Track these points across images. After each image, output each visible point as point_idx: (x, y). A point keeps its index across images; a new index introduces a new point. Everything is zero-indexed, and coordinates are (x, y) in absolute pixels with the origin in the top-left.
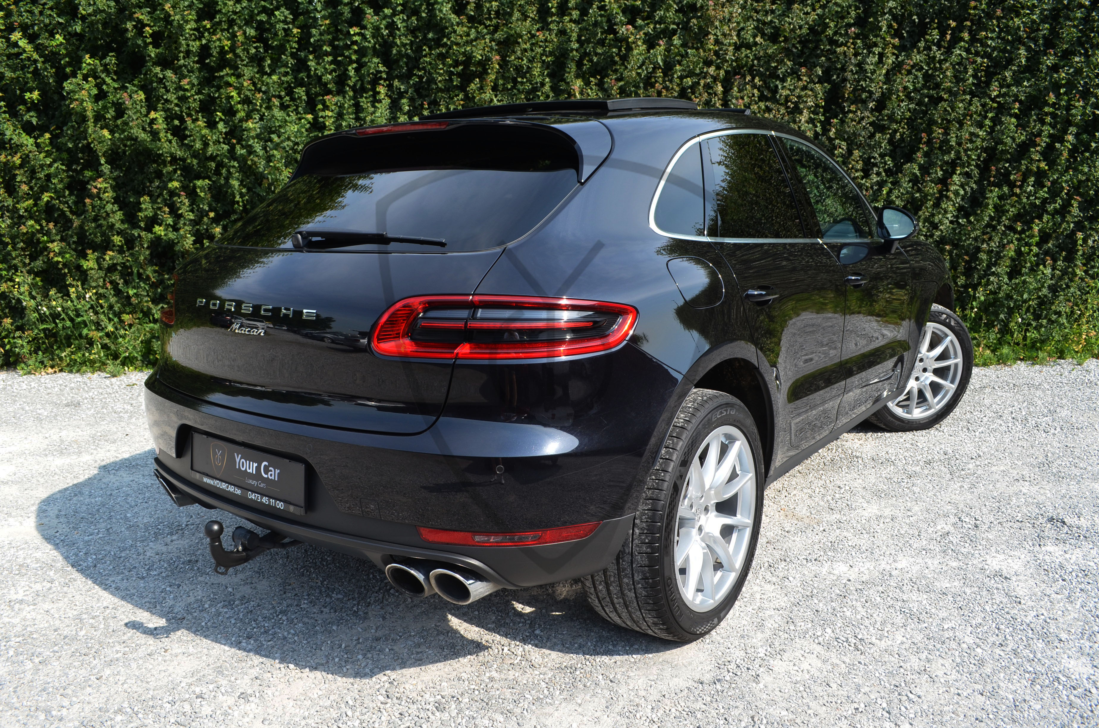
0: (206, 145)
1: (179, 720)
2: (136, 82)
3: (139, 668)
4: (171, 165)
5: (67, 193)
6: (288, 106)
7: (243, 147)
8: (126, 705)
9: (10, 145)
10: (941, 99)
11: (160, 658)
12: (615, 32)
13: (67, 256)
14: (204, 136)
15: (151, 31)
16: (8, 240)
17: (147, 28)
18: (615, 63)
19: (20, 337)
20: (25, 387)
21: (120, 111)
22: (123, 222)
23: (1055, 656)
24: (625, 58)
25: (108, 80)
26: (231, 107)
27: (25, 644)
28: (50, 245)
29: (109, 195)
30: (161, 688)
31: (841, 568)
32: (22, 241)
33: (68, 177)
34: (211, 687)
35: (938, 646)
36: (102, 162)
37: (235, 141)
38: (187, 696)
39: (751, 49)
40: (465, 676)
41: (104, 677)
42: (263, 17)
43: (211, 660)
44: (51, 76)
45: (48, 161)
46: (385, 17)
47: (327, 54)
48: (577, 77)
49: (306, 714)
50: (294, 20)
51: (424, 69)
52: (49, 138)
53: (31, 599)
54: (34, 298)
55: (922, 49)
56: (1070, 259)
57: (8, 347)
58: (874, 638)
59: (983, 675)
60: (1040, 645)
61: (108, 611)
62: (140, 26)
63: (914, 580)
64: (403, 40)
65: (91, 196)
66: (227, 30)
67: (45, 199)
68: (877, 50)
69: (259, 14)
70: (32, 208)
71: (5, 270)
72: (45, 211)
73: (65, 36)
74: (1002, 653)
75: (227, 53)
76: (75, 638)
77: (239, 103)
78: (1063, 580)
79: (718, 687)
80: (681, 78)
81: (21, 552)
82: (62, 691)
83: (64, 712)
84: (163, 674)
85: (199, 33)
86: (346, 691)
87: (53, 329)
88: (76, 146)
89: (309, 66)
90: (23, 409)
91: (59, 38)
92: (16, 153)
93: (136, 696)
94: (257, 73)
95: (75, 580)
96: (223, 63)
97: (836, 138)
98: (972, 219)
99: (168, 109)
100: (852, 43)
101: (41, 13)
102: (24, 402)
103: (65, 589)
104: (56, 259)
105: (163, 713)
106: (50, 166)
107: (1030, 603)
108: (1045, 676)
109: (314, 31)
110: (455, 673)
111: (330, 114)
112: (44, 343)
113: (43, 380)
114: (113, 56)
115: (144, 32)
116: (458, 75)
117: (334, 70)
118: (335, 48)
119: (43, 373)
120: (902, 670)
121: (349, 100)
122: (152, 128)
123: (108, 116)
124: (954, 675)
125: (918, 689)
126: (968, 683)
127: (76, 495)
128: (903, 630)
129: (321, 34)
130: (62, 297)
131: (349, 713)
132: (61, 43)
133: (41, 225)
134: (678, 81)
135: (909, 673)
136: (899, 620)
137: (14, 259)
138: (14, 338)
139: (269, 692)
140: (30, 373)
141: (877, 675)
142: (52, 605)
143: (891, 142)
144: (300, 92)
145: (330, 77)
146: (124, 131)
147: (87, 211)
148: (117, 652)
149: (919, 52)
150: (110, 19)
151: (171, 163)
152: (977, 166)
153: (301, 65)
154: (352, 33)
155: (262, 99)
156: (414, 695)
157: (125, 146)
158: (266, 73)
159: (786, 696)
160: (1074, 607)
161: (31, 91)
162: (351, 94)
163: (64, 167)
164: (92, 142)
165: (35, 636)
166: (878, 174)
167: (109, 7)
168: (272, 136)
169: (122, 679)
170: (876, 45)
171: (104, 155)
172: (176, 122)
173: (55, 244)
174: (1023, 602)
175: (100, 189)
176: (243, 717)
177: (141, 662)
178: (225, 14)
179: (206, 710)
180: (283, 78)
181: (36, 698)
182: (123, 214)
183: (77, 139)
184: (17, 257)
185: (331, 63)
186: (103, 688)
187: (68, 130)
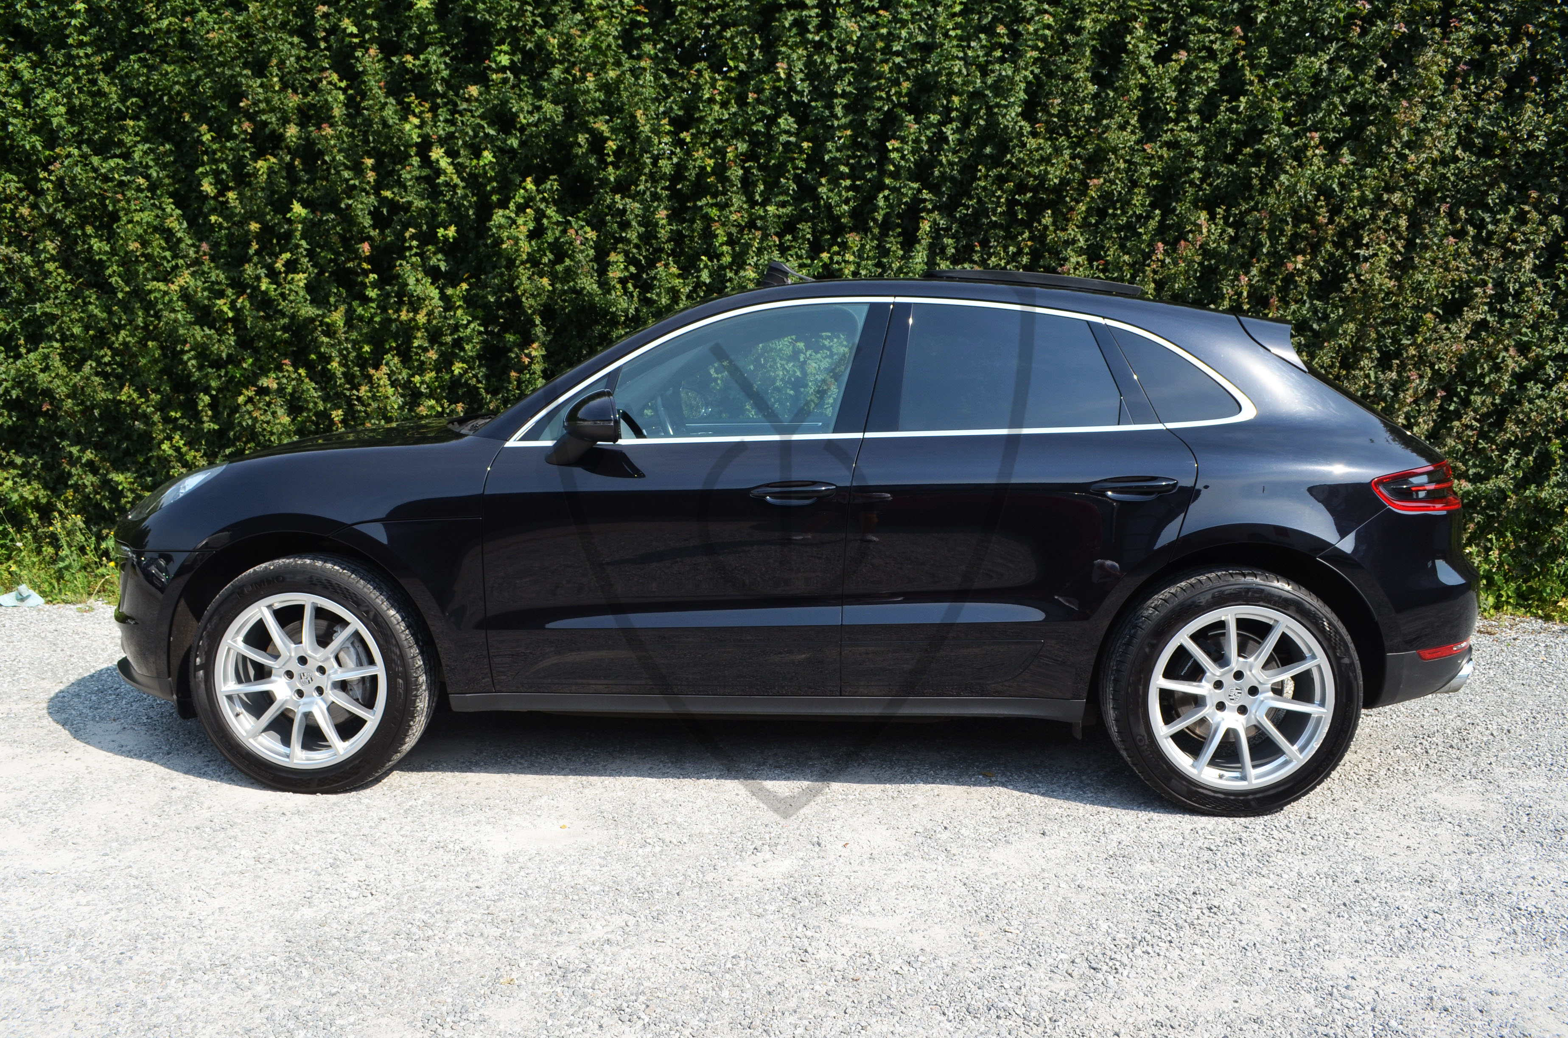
2: (582, 215)
5: (477, 363)
6: (789, 248)
9: (414, 299)
14: (674, 288)
15: (613, 147)
17: (609, 143)
21: (560, 252)
25: (549, 212)
29: (542, 366)
33: (483, 341)
42: (760, 127)
44: (471, 206)
45: (465, 320)
46: (930, 125)
51: (976, 196)
52: (464, 291)
62: (598, 140)
64: (950, 157)
65: (519, 368)
67: (458, 371)
69: (755, 122)
72: (449, 388)
73: (495, 153)
75: (708, 175)
77: (727, 243)
88: (498, 300)
91: (488, 156)
92: (420, 309)
101: (467, 122)
106: (465, 326)
109: (829, 145)
111: (849, 259)
114: (555, 180)
115: (603, 148)
116: (1025, 205)
117: (853, 199)
118: (852, 168)
121: (872, 240)
123: (544, 260)
132: (490, 162)
133: (442, 406)
144: (805, 228)
145: (846, 208)
146: (569, 279)
150: (556, 129)
151: (624, 325)
153: (807, 191)
154: (889, 148)
157: (566, 300)
158: (756, 203)
161: (446, 226)
162: (876, 231)
163: (481, 329)
164: (523, 295)
167: (556, 113)
171: (537, 313)
172: (632, 269)
175: (534, 359)
178: (711, 123)
180: (781, 210)
183: (501, 291)
187: (494, 278)
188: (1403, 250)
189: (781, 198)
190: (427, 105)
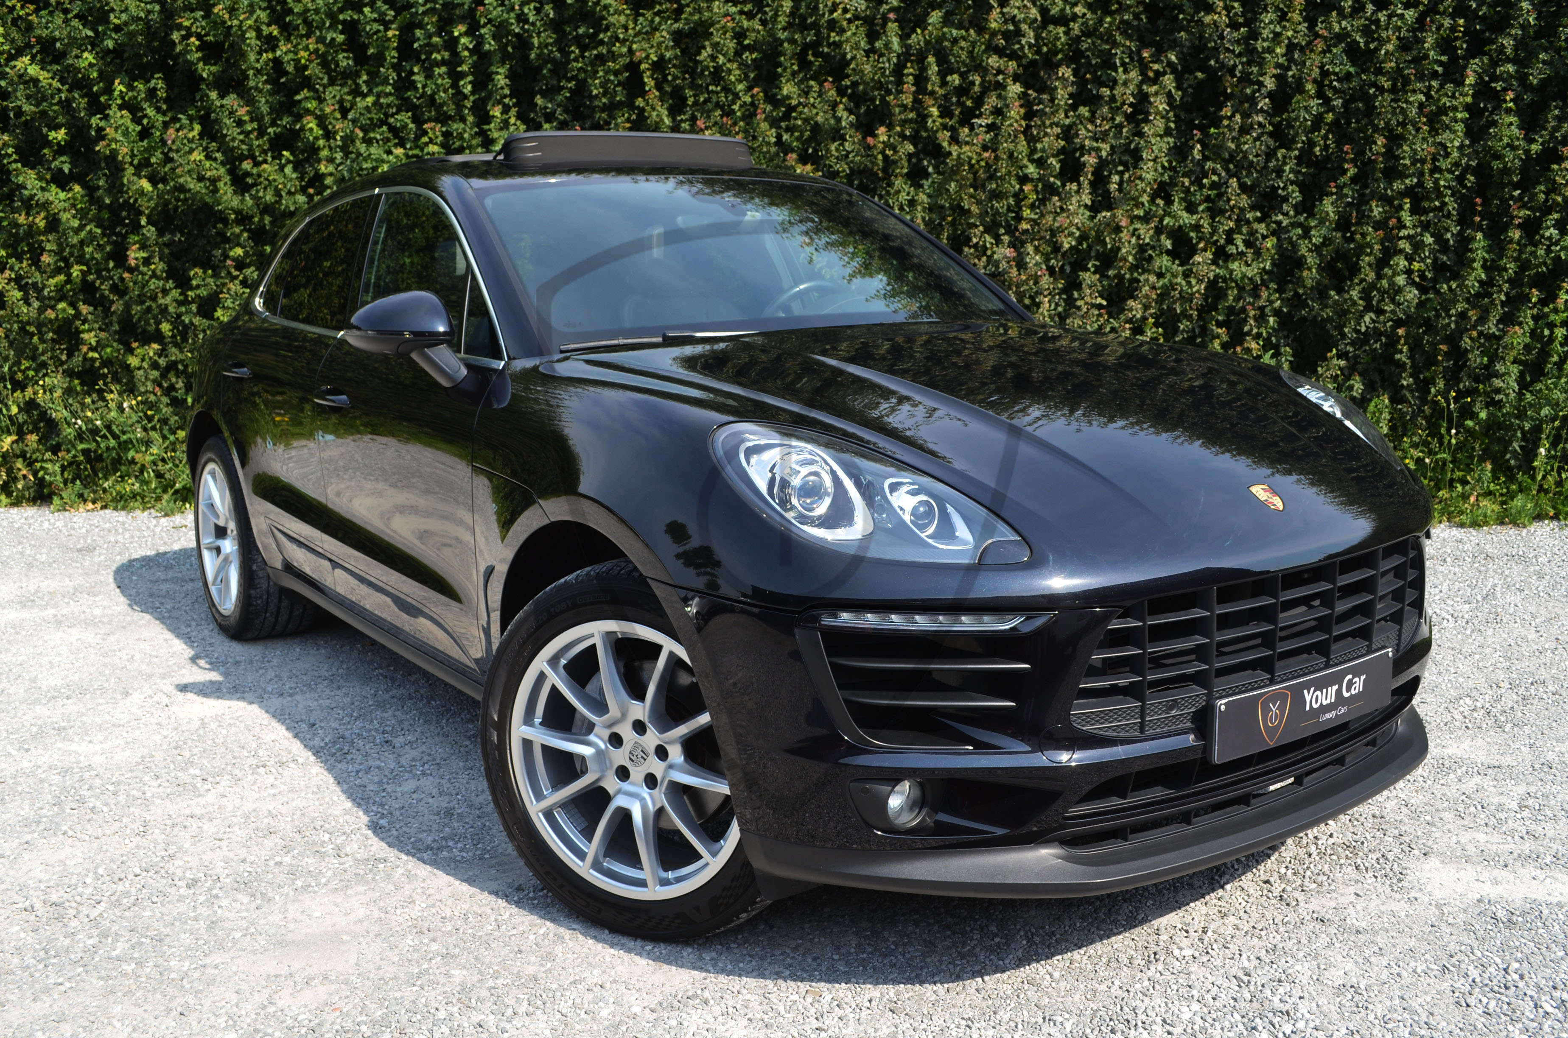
2: (191, 112)
4: (237, 225)
9: (33, 201)
13: (108, 350)
14: (275, 184)
15: (197, 43)
16: (33, 329)
17: (193, 39)
19: (50, 460)
22: (179, 303)
26: (312, 144)
28: (85, 336)
29: (157, 267)
32: (52, 331)
36: (144, 223)
37: (312, 191)
42: (350, 16)
44: (83, 108)
50: (395, 17)
51: (575, 78)
52: (79, 192)
54: (67, 406)
57: (41, 474)
62: (188, 36)
64: (542, 39)
65: (131, 270)
66: (307, 36)
67: (75, 274)
68: (1268, 16)
69: (340, 11)
70: (63, 286)
71: (32, 369)
72: (80, 290)
73: (95, 53)
75: (304, 67)
77: (321, 137)
87: (94, 450)
88: (116, 201)
89: (414, 82)
91: (88, 57)
92: (40, 213)
96: (301, 82)
100: (1224, 8)
101: (66, 24)
102: (30, 545)
104: (92, 355)
106: (80, 229)
111: (437, 149)
112: (84, 469)
114: (160, 78)
115: (189, 45)
119: (81, 510)
129: (428, 36)
132: (92, 64)
133: (76, 309)
140: (64, 509)
145: (444, 95)
146: (171, 180)
147: (129, 289)
150: (153, 27)
151: (237, 222)
153: (406, 80)
155: (346, 131)
157: (177, 200)
158: (360, 94)
161: (57, 128)
163: (99, 231)
164: (133, 196)
167: (149, 12)
171: (147, 214)
173: (92, 334)
175: (137, 259)
178: (299, 15)
180: (382, 100)
183: (115, 191)
184: (47, 352)
185: (443, 76)
189: (381, 89)
190: (32, 7)
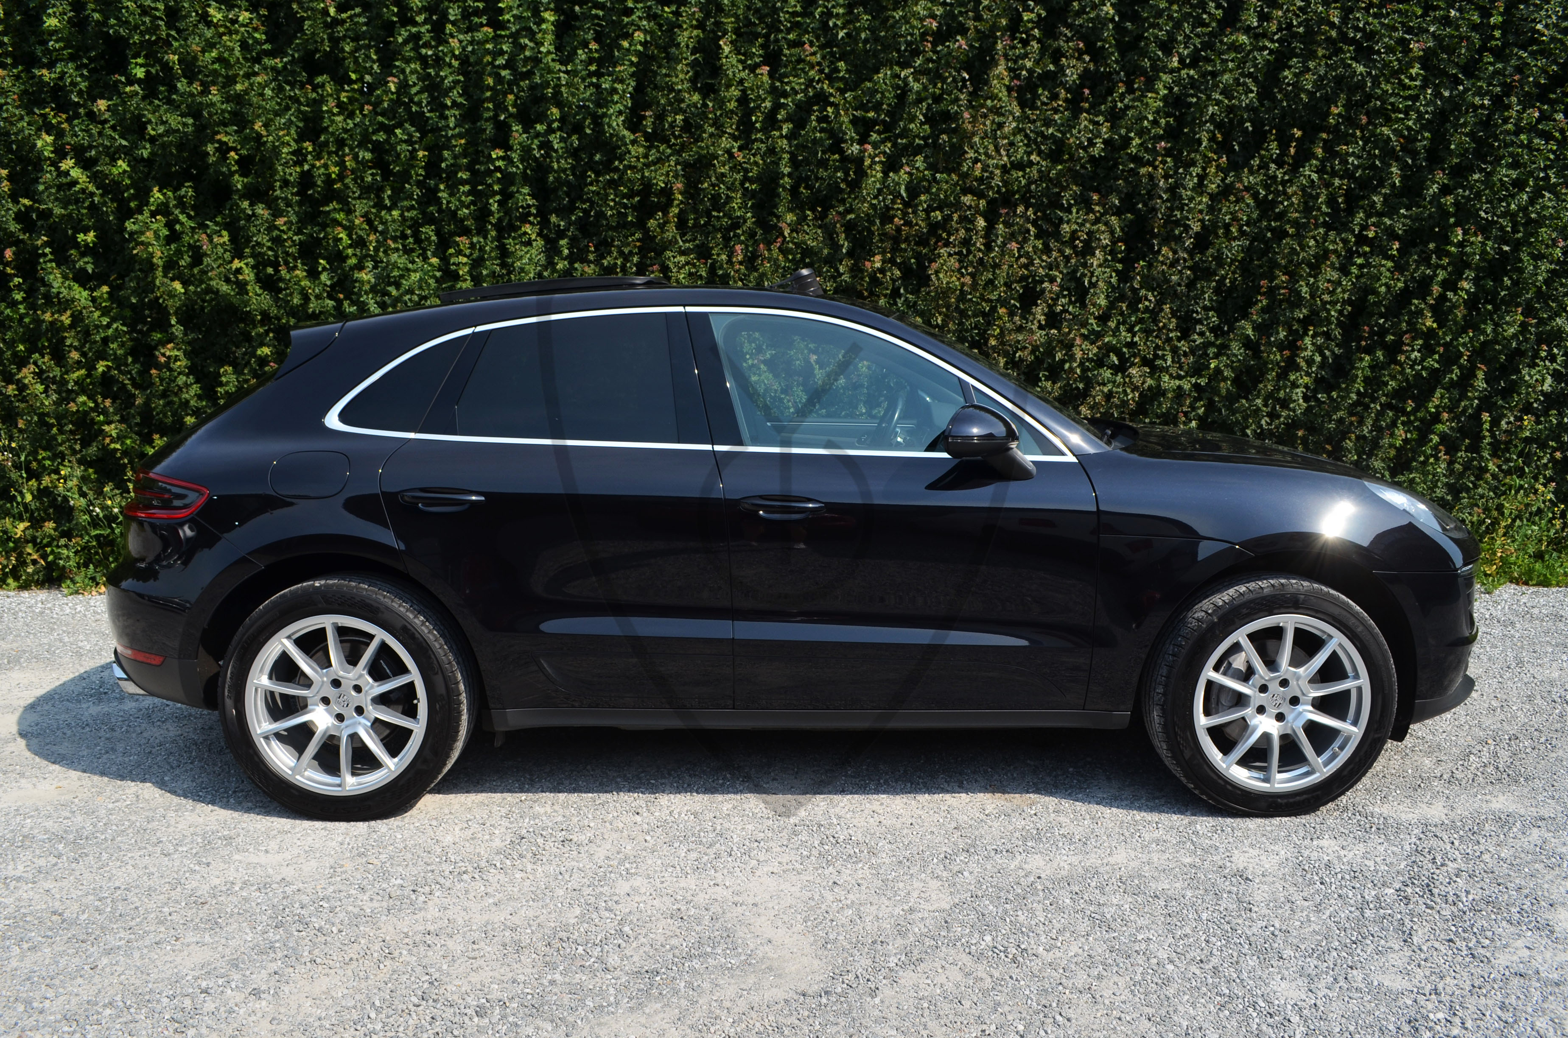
0: (306, 298)
1: (175, 1016)
2: (218, 219)
3: (142, 957)
4: (263, 325)
5: (130, 360)
6: (413, 250)
7: (353, 303)
8: (118, 998)
9: (59, 299)
10: (1286, 234)
11: (169, 948)
12: (841, 152)
13: (128, 442)
14: (303, 289)
15: (236, 157)
16: (53, 421)
17: (232, 154)
18: (842, 191)
19: (66, 546)
20: (68, 611)
21: (198, 256)
22: (200, 397)
23: (1264, 976)
24: (855, 185)
25: (183, 218)
26: (340, 252)
27: (15, 927)
28: (106, 428)
29: (182, 363)
30: (163, 981)
31: (1036, 862)
32: (71, 422)
33: (131, 340)
34: (220, 981)
35: (1120, 960)
36: (173, 322)
37: (342, 296)
38: (191, 990)
39: (1024, 171)
40: (521, 978)
41: (100, 967)
42: (381, 137)
43: (228, 951)
44: (111, 212)
45: (105, 321)
46: (538, 135)
47: (464, 182)
48: (790, 210)
49: (323, 1015)
50: (421, 139)
51: (589, 200)
52: (107, 293)
53: (31, 877)
54: (83, 495)
55: (1256, 168)
56: (1475, 448)
57: (51, 558)
58: (1041, 948)
59: (1162, 997)
60: (1252, 962)
61: (119, 892)
62: (224, 149)
63: (1124, 879)
64: (561, 164)
65: (159, 366)
66: (336, 153)
67: (101, 370)
68: (1196, 171)
69: (374, 133)
70: (84, 380)
71: (49, 458)
72: (101, 384)
73: (129, 162)
74: (1198, 972)
75: (334, 182)
76: (75, 922)
77: (350, 246)
78: (1322, 883)
79: (824, 1000)
80: (927, 211)
81: (29, 821)
82: (48, 981)
83: (47, 1003)
84: (168, 965)
85: (299, 156)
86: (375, 991)
87: (108, 535)
88: (141, 300)
89: (440, 198)
90: (61, 640)
91: (122, 165)
92: (65, 311)
93: (132, 988)
94: (374, 207)
95: (87, 855)
96: (330, 194)
97: (1142, 287)
98: (1334, 394)
99: (260, 253)
100: (1161, 162)
101: (100, 134)
102: (64, 632)
103: (74, 865)
104: (113, 446)
105: (159, 1008)
106: (108, 326)
107: (1265, 911)
108: (1240, 1000)
109: (446, 153)
110: (511, 974)
111: (465, 260)
112: (97, 553)
113: (92, 603)
114: (190, 187)
115: (228, 158)
116: (634, 208)
117: (473, 203)
118: (474, 173)
119: (94, 593)
120: (1061, 988)
121: (492, 242)
122: (237, 278)
123: (182, 263)
124: (1126, 995)
125: (1071, 1011)
126: (1139, 1005)
127: (107, 752)
128: (1083, 940)
129: (455, 157)
130: (121, 494)
131: (373, 1015)
132: (125, 171)
133: (95, 402)
134: (923, 215)
135: (1067, 992)
136: (1083, 926)
137: (61, 445)
138: (58, 547)
139: (286, 989)
140: (77, 592)
141: (1027, 992)
142: (55, 884)
143: (1217, 291)
144: (428, 231)
145: (467, 211)
146: (202, 282)
147: (154, 384)
148: (121, 939)
149: (1251, 172)
150: (188, 139)
151: (262, 323)
152: (1340, 324)
153: (430, 196)
154: (494, 156)
155: (377, 241)
156: (455, 997)
157: (204, 301)
158: (385, 207)
159: (903, 1013)
160: (1319, 918)
161: (86, 231)
162: (494, 233)
163: (125, 329)
164: (161, 296)
165: (28, 919)
166: (1202, 334)
167: (185, 125)
168: (389, 288)
169: (120, 969)
170: (1193, 163)
171: (176, 313)
172: (270, 270)
173: (113, 426)
174: (1254, 909)
175: (169, 357)
176: (249, 1015)
177: (145, 951)
178: (333, 134)
179: (210, 1006)
180: (406, 214)
181: (18, 987)
182: (200, 388)
183: (144, 291)
184: (63, 442)
185: (468, 194)
186: (97, 980)
187: (131, 280)
188: (982, 247)
189: (405, 203)
190: (64, 116)
